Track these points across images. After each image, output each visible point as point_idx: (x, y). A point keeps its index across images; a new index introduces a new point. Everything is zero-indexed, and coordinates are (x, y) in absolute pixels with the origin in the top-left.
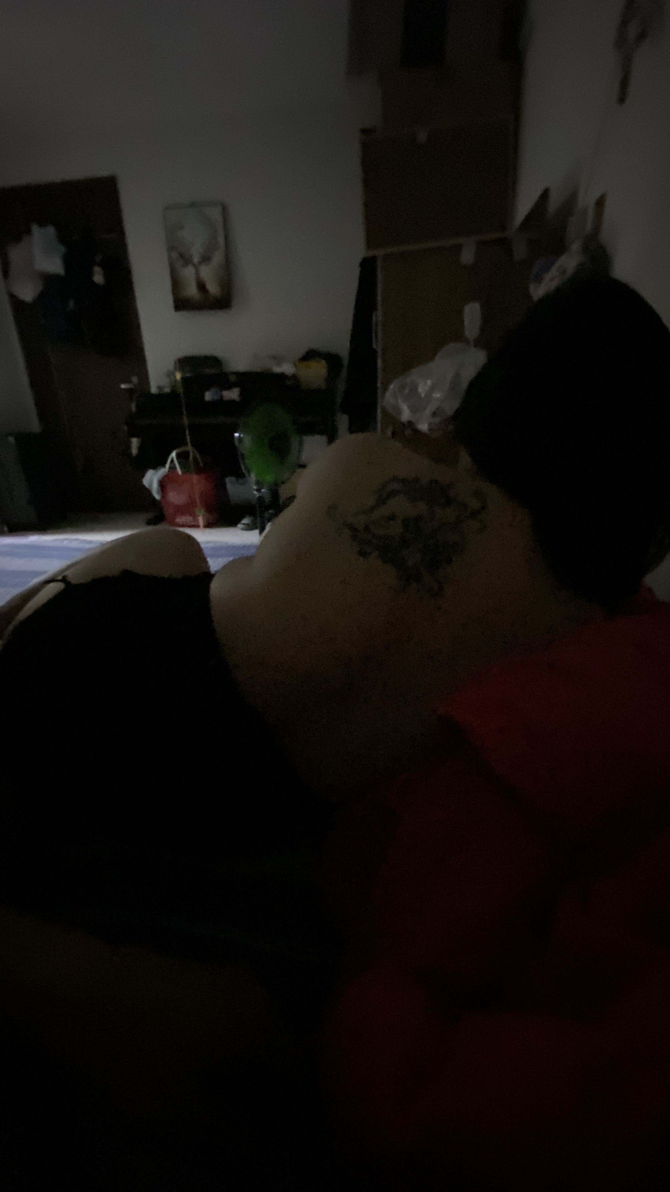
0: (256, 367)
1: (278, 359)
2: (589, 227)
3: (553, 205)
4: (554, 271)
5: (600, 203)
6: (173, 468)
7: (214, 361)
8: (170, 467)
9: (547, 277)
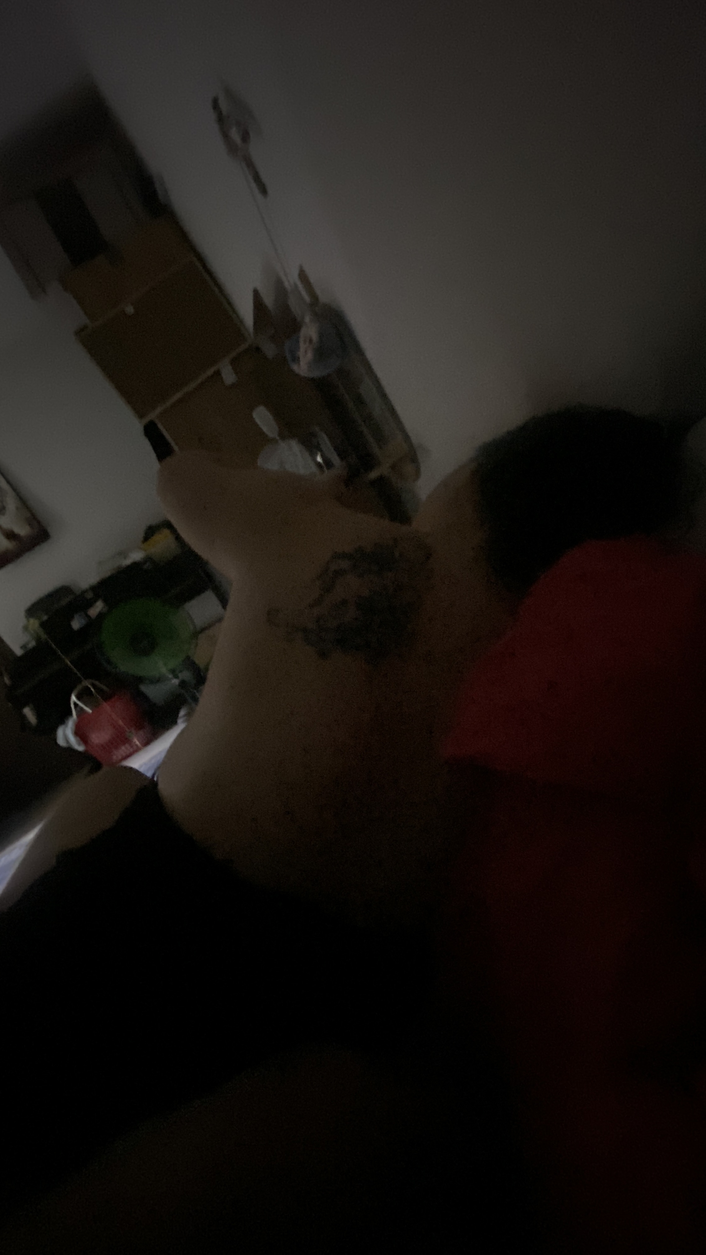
0: (106, 571)
2: (307, 299)
3: (269, 300)
4: (303, 346)
5: (303, 276)
6: (80, 711)
7: (63, 591)
8: (77, 713)
9: (301, 353)
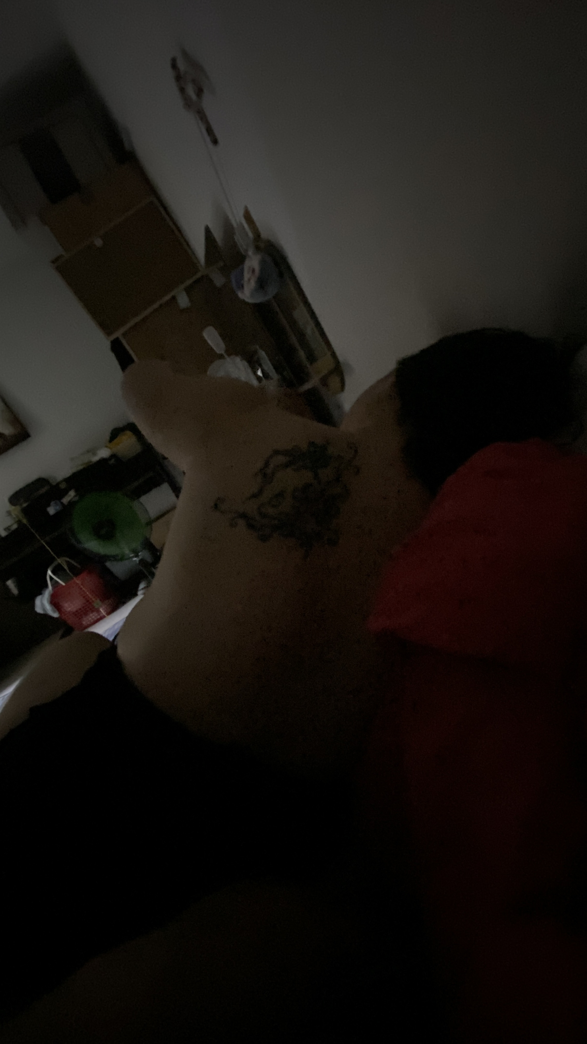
0: (78, 466)
1: (92, 451)
4: (247, 275)
5: (248, 216)
6: (55, 584)
7: (41, 482)
8: (52, 585)
9: (245, 282)
